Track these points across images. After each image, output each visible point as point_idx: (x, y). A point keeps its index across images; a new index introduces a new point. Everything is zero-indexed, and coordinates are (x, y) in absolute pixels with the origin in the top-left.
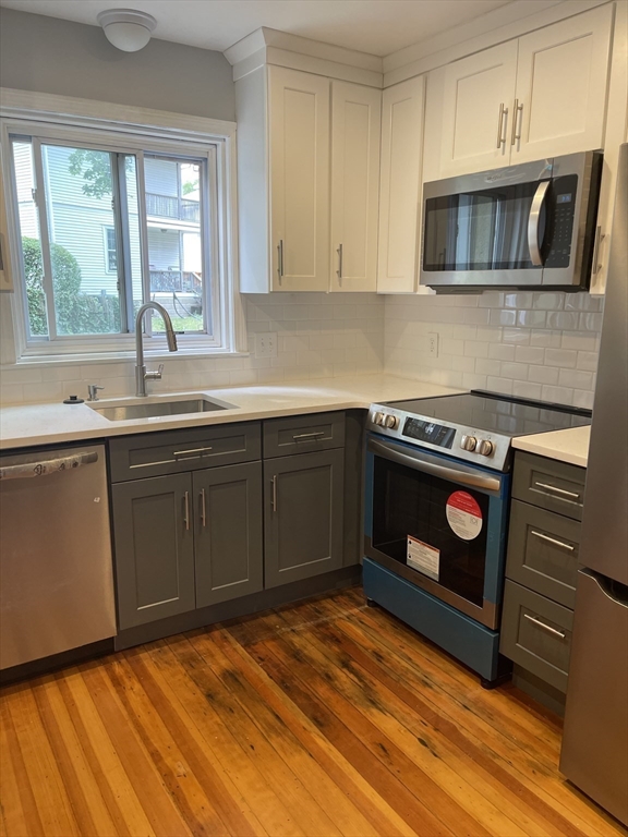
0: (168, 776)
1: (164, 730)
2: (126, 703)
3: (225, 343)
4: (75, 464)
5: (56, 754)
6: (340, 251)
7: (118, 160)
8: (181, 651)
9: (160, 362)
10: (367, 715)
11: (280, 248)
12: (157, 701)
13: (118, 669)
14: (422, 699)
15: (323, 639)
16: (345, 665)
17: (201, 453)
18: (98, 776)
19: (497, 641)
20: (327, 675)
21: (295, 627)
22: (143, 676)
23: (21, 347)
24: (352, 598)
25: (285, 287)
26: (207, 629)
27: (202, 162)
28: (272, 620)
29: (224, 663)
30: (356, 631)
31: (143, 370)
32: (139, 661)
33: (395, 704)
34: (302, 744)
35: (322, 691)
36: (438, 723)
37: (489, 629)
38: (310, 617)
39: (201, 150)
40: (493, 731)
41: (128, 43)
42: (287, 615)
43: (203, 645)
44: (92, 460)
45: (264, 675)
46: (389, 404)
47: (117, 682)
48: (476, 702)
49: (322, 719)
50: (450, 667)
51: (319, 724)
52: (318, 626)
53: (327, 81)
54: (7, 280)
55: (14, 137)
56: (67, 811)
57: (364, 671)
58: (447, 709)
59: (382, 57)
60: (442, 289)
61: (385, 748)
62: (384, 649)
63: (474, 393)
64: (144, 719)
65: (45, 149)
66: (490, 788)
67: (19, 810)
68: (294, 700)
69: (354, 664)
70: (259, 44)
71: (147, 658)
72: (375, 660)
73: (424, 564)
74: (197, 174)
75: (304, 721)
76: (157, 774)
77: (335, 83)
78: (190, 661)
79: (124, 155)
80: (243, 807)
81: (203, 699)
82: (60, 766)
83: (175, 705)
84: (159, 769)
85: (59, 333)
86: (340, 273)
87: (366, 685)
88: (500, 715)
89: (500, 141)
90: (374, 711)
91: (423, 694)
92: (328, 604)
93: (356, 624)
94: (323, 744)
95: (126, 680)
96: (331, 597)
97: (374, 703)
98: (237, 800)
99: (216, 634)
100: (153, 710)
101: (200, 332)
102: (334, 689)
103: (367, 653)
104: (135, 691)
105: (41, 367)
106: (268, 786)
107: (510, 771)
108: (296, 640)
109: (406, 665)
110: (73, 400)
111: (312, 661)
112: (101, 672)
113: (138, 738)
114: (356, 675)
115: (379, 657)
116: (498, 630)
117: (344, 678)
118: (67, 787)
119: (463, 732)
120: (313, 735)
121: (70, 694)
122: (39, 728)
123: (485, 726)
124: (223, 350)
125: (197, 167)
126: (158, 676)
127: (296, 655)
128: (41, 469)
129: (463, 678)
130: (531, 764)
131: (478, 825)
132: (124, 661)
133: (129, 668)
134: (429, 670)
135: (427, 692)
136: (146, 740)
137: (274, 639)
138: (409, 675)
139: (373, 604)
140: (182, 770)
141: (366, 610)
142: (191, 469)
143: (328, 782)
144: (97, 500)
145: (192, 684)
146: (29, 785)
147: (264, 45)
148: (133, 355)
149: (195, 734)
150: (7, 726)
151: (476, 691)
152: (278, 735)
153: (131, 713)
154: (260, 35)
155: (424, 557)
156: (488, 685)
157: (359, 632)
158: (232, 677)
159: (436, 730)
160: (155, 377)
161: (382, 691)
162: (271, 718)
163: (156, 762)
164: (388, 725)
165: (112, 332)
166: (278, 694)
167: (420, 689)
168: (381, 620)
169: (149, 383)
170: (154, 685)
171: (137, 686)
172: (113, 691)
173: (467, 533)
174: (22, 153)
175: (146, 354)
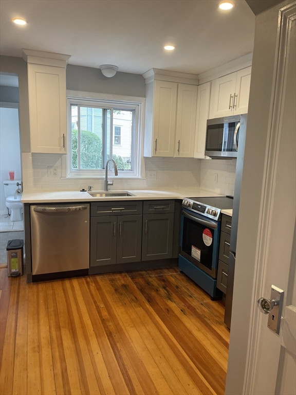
0: (97, 307)
1: (99, 296)
2: (89, 288)
3: (137, 174)
4: (80, 209)
5: (66, 297)
6: (179, 142)
7: (105, 111)
8: (110, 277)
9: (113, 179)
10: (166, 302)
11: (156, 141)
12: (99, 289)
13: (88, 279)
14: (187, 300)
15: (160, 280)
16: (164, 288)
17: (121, 210)
18: (77, 304)
19: (216, 283)
20: (157, 290)
21: (151, 276)
22: (96, 283)
23: (69, 172)
24: (175, 269)
25: (157, 155)
26: (120, 272)
27: (133, 111)
28: (144, 273)
29: (123, 282)
30: (172, 280)
31: (107, 182)
32: (96, 278)
33: (178, 300)
34: (141, 305)
35: (154, 293)
36: (189, 307)
37: (213, 278)
38: (157, 273)
39: (133, 107)
40: (208, 311)
41: (109, 74)
42: (149, 272)
43: (118, 277)
44: (85, 208)
45: (135, 287)
46: (190, 198)
47: (88, 283)
48: (206, 304)
49: (150, 300)
50: (201, 293)
51: (149, 301)
52: (159, 276)
53: (176, 84)
54: (65, 150)
55: (72, 105)
56: (66, 311)
57: (170, 291)
58: (195, 303)
59: (198, 75)
60: (213, 158)
61: (169, 310)
62: (180, 285)
63: (227, 197)
64: (94, 293)
65: (81, 108)
66: (199, 324)
67: (52, 309)
68: (143, 295)
69: (167, 288)
70: (152, 73)
71: (98, 278)
72: (175, 288)
73: (196, 256)
74: (131, 115)
75: (144, 300)
76: (94, 306)
77: (179, 85)
78: (112, 280)
79: (107, 109)
80: (118, 317)
81: (114, 290)
82: (66, 301)
83: (104, 291)
84: (95, 305)
85: (81, 168)
86: (179, 150)
87: (169, 294)
88: (213, 308)
89: (230, 107)
90: (169, 301)
91: (188, 299)
92: (165, 271)
93: (173, 277)
94: (148, 306)
95: (91, 283)
96: (167, 269)
97: (170, 299)
98: (117, 315)
99: (123, 274)
100: (97, 291)
101: (130, 170)
102: (158, 294)
103: (173, 286)
104: (93, 286)
105: (75, 179)
106: (127, 313)
107: (209, 322)
108: (150, 279)
109: (186, 290)
110: (83, 190)
111: (153, 285)
112: (83, 280)
113: (91, 297)
114: (167, 291)
115: (177, 287)
116: (216, 279)
117: (162, 291)
118: (67, 305)
119: (197, 310)
120: (146, 304)
121: (73, 284)
122: (62, 291)
123: (206, 310)
124: (137, 177)
125: (131, 113)
126: (101, 283)
127: (148, 283)
128: (69, 209)
129: (205, 296)
130: (216, 321)
131: (190, 332)
132: (91, 278)
133: (92, 279)
134: (193, 293)
135: (190, 299)
136: (93, 298)
137: (142, 278)
138: (186, 294)
139: (182, 272)
140: (102, 306)
141: (179, 274)
142: (117, 215)
143: (146, 315)
144: (86, 222)
145: (111, 286)
146: (56, 304)
147: (154, 74)
148: (104, 177)
149: (108, 298)
150: (53, 290)
151: (208, 300)
152: (135, 302)
153: (90, 291)
154: (152, 71)
155: (196, 253)
156: (213, 299)
157: (173, 280)
158: (125, 286)
159: (188, 308)
160: (111, 184)
161: (174, 296)
162: (134, 298)
163: (95, 303)
164: (172, 305)
165: (99, 169)
166: (138, 293)
167: (188, 298)
168: (183, 277)
169: (109, 187)
170: (99, 285)
171: (94, 285)
172: (86, 285)
173: (208, 243)
174: (74, 110)
175: (108, 177)
